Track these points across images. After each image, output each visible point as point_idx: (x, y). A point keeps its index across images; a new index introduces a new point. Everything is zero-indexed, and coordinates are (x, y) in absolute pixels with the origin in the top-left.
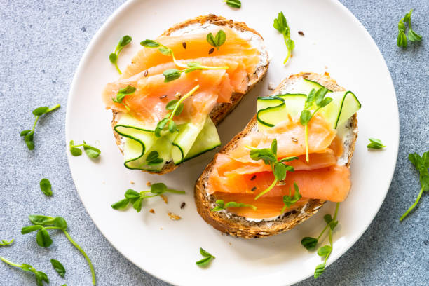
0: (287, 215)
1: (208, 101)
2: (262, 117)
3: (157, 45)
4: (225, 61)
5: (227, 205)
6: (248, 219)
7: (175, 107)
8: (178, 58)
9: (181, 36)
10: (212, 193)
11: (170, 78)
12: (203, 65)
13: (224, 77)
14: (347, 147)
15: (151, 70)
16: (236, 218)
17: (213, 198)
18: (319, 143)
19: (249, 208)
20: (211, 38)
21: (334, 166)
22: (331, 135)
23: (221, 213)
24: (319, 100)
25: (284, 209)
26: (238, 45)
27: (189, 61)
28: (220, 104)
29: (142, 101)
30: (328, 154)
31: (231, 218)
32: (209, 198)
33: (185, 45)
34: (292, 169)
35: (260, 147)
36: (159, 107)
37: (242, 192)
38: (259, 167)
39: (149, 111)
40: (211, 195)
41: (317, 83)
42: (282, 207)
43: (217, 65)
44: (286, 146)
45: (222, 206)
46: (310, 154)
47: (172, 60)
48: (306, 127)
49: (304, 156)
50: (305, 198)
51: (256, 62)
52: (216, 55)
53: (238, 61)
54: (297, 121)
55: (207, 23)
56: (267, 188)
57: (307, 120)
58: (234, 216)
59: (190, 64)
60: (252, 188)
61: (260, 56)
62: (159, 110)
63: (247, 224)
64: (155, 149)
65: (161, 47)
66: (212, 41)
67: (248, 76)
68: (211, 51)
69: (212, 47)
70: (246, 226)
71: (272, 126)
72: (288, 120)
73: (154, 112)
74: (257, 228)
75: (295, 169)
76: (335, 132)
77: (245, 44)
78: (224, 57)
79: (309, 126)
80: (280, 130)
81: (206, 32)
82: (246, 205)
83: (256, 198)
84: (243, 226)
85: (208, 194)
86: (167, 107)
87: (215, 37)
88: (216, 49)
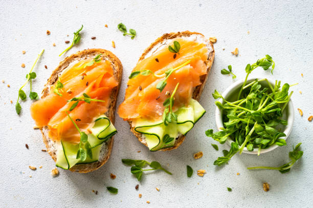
7: (170, 103)
9: (152, 56)
12: (173, 67)
13: (190, 69)
15: (143, 84)
20: (172, 49)
26: (190, 46)
28: (195, 88)
29: (146, 107)
33: (157, 60)
36: (158, 106)
39: (154, 111)
43: (183, 63)
51: (206, 51)
52: (179, 58)
53: (194, 55)
55: (165, 40)
61: (206, 47)
62: (160, 107)
64: (166, 133)
67: (205, 62)
68: (175, 57)
69: (174, 54)
73: (157, 110)
77: (193, 44)
81: (167, 46)
86: (165, 104)
87: (173, 47)
88: (177, 54)
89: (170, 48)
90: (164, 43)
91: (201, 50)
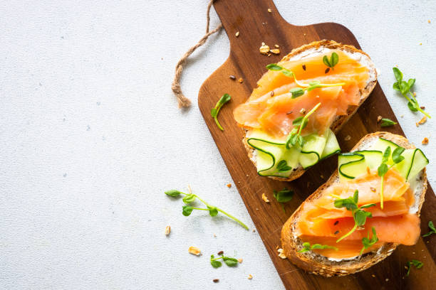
0: (364, 255)
1: (330, 115)
2: (344, 170)
3: (281, 69)
4: (341, 78)
5: (313, 247)
6: (330, 259)
7: (302, 124)
8: (298, 80)
9: (300, 60)
10: (299, 235)
11: (296, 95)
12: (321, 83)
13: (341, 92)
14: (418, 197)
15: (276, 91)
16: (319, 258)
17: (299, 240)
18: (393, 193)
19: (331, 249)
20: (327, 60)
21: (407, 214)
22: (403, 188)
23: (306, 254)
25: (363, 251)
26: (349, 65)
27: (309, 80)
28: (338, 116)
29: (272, 118)
30: (400, 202)
31: (315, 258)
32: (296, 241)
33: (304, 67)
34: (371, 216)
35: (342, 197)
36: (286, 122)
37: (326, 235)
38: (343, 213)
39: (279, 127)
40: (298, 238)
42: (361, 249)
43: (334, 82)
44: (365, 196)
45: (307, 248)
46: (385, 203)
47: (294, 81)
48: (382, 178)
49: (379, 203)
50: (381, 242)
51: (367, 78)
52: (332, 74)
53: (350, 77)
54: (375, 174)
55: (321, 48)
56: (348, 232)
58: (318, 256)
59: (312, 83)
60: (335, 232)
61: (369, 74)
62: (287, 124)
63: (330, 264)
64: (284, 159)
65: (283, 70)
66: (328, 62)
67: (360, 91)
68: (327, 71)
69: (327, 67)
70: (328, 265)
71: (353, 178)
72: (367, 172)
73: (283, 126)
74: (338, 267)
75: (373, 216)
76: (408, 184)
77: (355, 63)
78: (339, 75)
79: (386, 178)
80: (359, 181)
81: (322, 55)
82: (329, 247)
83: (338, 241)
84: (326, 265)
85: (296, 237)
86: (294, 122)
87: (329, 59)
88: (331, 69)
89: (325, 59)
90: (319, 50)
91: (362, 74)
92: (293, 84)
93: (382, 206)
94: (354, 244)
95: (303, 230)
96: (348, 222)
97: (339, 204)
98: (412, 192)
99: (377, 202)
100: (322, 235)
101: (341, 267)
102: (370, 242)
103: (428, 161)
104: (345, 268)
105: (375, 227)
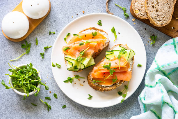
0: (114, 85)
1: (92, 52)
2: (107, 57)
3: (78, 35)
4: (97, 40)
5: (96, 81)
6: (102, 86)
7: (82, 53)
8: (83, 39)
9: (85, 33)
11: (81, 45)
12: (90, 41)
13: (96, 45)
14: (131, 66)
15: (76, 43)
18: (123, 64)
19: (103, 82)
21: (127, 71)
22: (126, 62)
23: (95, 84)
24: (123, 52)
25: (113, 83)
27: (86, 40)
28: (95, 53)
29: (73, 51)
30: (125, 67)
33: (85, 36)
35: (106, 65)
36: (78, 53)
37: (101, 78)
38: (106, 70)
39: (75, 54)
40: (92, 79)
41: (123, 47)
43: (94, 41)
44: (113, 65)
45: (95, 82)
46: (120, 67)
47: (81, 40)
48: (119, 59)
49: (118, 68)
50: (118, 80)
51: (106, 41)
53: (100, 40)
54: (117, 58)
55: (92, 30)
56: (108, 76)
57: (120, 58)
58: (98, 85)
60: (104, 76)
61: (107, 39)
62: (78, 54)
64: (76, 65)
67: (103, 45)
68: (93, 38)
69: (93, 36)
70: (102, 88)
71: (110, 59)
72: (114, 57)
74: (105, 88)
75: (116, 71)
76: (128, 61)
77: (102, 36)
79: (120, 59)
80: (112, 60)
81: (92, 32)
82: (102, 82)
83: (105, 79)
85: (91, 78)
86: (80, 53)
88: (94, 37)
89: (93, 33)
91: (104, 39)
92: (81, 41)
93: (119, 68)
94: (110, 81)
95: (93, 76)
96: (108, 73)
97: (105, 67)
98: (129, 63)
99: (117, 67)
100: (99, 78)
101: (106, 88)
102: (115, 80)
103: (135, 54)
104: (107, 89)
105: (117, 75)
